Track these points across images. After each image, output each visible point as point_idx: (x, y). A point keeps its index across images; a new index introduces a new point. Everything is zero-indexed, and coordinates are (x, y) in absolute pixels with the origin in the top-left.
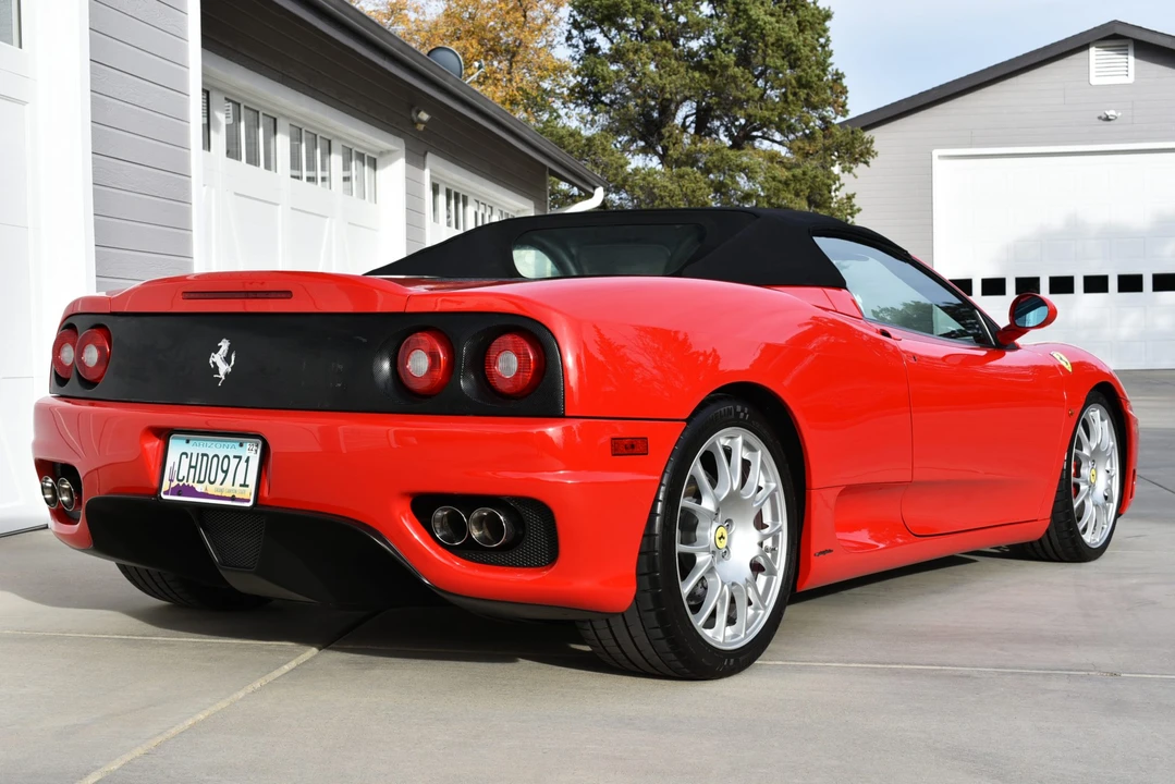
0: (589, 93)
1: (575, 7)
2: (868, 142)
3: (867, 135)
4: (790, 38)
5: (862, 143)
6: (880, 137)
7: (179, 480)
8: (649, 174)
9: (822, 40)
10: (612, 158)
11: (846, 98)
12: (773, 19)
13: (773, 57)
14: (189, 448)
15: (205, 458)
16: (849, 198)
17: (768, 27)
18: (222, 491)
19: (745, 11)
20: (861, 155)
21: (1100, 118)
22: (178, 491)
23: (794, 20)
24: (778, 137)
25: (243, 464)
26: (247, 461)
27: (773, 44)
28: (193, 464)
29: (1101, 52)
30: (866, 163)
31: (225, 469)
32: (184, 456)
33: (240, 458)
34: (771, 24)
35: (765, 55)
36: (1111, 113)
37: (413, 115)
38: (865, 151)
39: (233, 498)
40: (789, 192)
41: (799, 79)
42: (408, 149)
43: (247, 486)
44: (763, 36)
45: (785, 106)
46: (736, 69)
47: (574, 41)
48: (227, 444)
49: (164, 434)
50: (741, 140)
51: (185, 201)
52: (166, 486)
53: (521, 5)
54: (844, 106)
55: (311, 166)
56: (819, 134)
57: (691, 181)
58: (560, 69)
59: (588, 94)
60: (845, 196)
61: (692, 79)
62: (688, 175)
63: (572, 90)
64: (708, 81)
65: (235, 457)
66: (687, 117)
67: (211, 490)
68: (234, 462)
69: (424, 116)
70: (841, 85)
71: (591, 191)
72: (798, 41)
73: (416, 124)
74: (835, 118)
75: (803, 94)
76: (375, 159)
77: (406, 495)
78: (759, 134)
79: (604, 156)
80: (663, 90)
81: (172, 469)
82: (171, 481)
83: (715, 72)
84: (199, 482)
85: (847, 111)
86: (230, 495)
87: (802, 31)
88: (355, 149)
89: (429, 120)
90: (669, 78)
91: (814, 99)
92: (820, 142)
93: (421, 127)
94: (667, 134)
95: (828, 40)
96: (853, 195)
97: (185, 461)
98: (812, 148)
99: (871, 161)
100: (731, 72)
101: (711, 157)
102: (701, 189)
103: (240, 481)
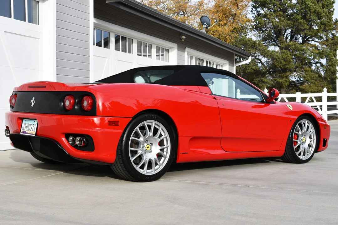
1: (253, 2)
4: (318, 10)
7: (24, 130)
8: (272, 52)
9: (332, 10)
12: (313, 5)
13: (313, 16)
14: (26, 122)
15: (28, 125)
17: (311, 7)
18: (30, 132)
19: (305, 2)
23: (321, 4)
24: (317, 40)
26: (35, 125)
27: (313, 12)
31: (31, 127)
34: (312, 6)
35: (310, 15)
37: (181, 37)
39: (32, 134)
41: (321, 23)
42: (178, 46)
44: (310, 10)
45: (317, 30)
46: (301, 20)
47: (253, 12)
48: (32, 121)
49: (22, 119)
50: (305, 41)
51: (88, 63)
53: (236, 3)
55: (145, 51)
58: (249, 21)
59: (258, 28)
61: (288, 23)
62: (285, 52)
63: (253, 27)
64: (293, 23)
66: (287, 34)
68: (33, 125)
69: (184, 37)
71: (247, 58)
72: (321, 11)
75: (323, 27)
76: (168, 50)
77: (63, 133)
78: (311, 39)
79: (259, 47)
80: (278, 26)
81: (23, 127)
82: (22, 130)
83: (295, 21)
84: (27, 130)
87: (323, 8)
88: (161, 47)
89: (186, 39)
90: (280, 23)
92: (331, 41)
93: (183, 40)
94: (281, 40)
95: (334, 9)
98: (327, 43)
100: (299, 21)
101: (292, 47)
102: (289, 56)
103: (33, 130)
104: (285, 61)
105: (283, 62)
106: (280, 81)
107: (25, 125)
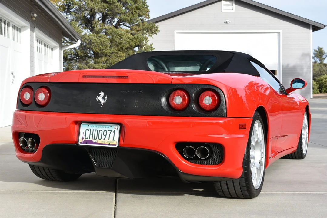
0: (66, 9)
2: (157, 27)
3: (157, 25)
5: (155, 27)
6: (161, 26)
7: (86, 138)
10: (77, 30)
11: (149, 13)
14: (89, 128)
15: (96, 131)
16: (151, 45)
20: (155, 31)
21: (225, 22)
22: (86, 142)
24: (128, 25)
25: (112, 133)
26: (114, 132)
28: (92, 133)
29: (225, 2)
30: (156, 34)
31: (105, 134)
32: (87, 131)
33: (111, 131)
36: (228, 21)
37: (32, 14)
38: (156, 30)
39: (109, 144)
40: (133, 43)
41: (137, 7)
42: (30, 26)
43: (115, 140)
45: (133, 15)
46: (118, 3)
48: (105, 126)
49: (78, 123)
52: (80, 140)
54: (149, 16)
56: (141, 24)
57: (103, 38)
60: (150, 44)
61: (103, 6)
64: (108, 6)
65: (109, 131)
66: (99, 18)
67: (100, 142)
69: (35, 15)
70: (147, 9)
71: (77, 41)
73: (32, 18)
74: (145, 20)
75: (138, 11)
76: (20, 29)
77: (174, 143)
78: (122, 24)
81: (83, 135)
82: (83, 139)
83: (111, 4)
84: (94, 139)
85: (149, 17)
86: (108, 143)
88: (16, 25)
89: (37, 17)
90: (96, 5)
91: (141, 14)
92: (141, 27)
93: (34, 19)
94: (94, 23)
96: (152, 44)
97: (88, 133)
98: (140, 28)
99: (158, 33)
100: (116, 4)
101: (109, 31)
102: (106, 41)
103: (112, 139)
104: (102, 45)
105: (100, 46)
106: (97, 66)
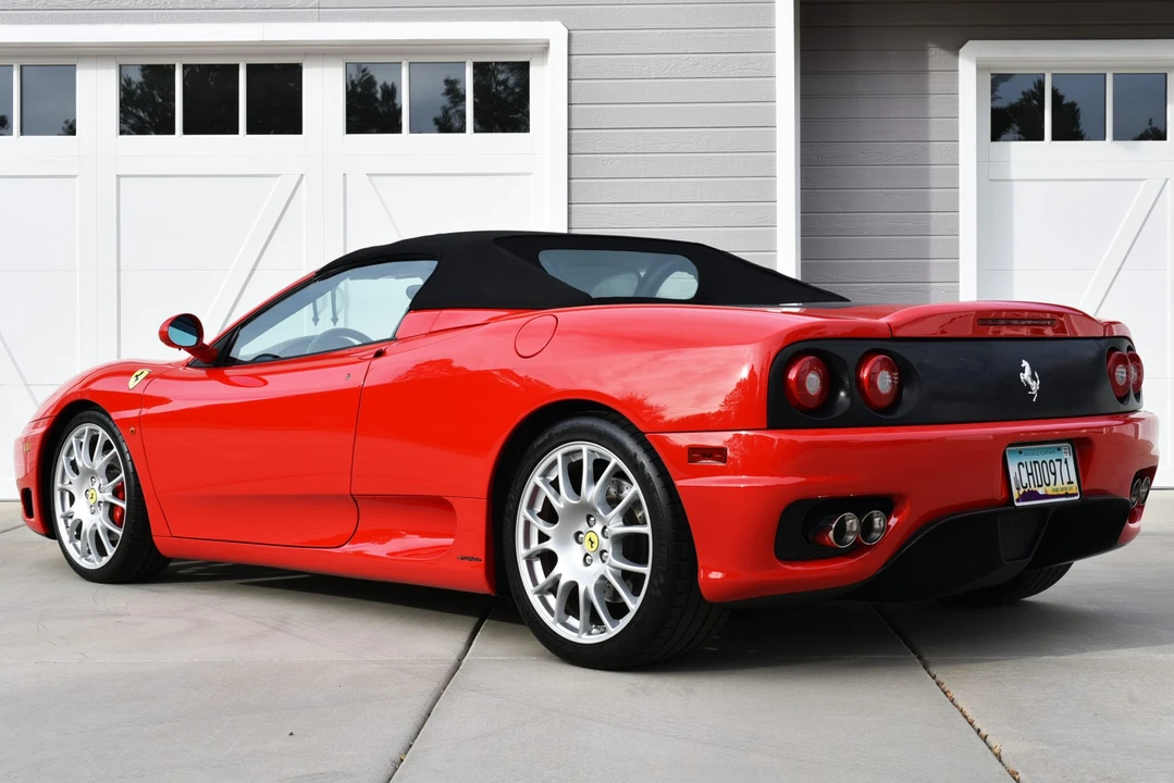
7: (1023, 487)
14: (1022, 459)
15: (1037, 466)
18: (1057, 490)
22: (1025, 497)
25: (1064, 466)
26: (1066, 462)
28: (1031, 472)
31: (1053, 471)
32: (1021, 466)
33: (1061, 461)
39: (1066, 495)
43: (1072, 483)
52: (1016, 496)
65: (1057, 460)
67: (1050, 491)
68: (1057, 464)
81: (1016, 479)
82: (1018, 489)
84: (1039, 485)
86: (1064, 493)
103: (1066, 480)
107: (1023, 470)
